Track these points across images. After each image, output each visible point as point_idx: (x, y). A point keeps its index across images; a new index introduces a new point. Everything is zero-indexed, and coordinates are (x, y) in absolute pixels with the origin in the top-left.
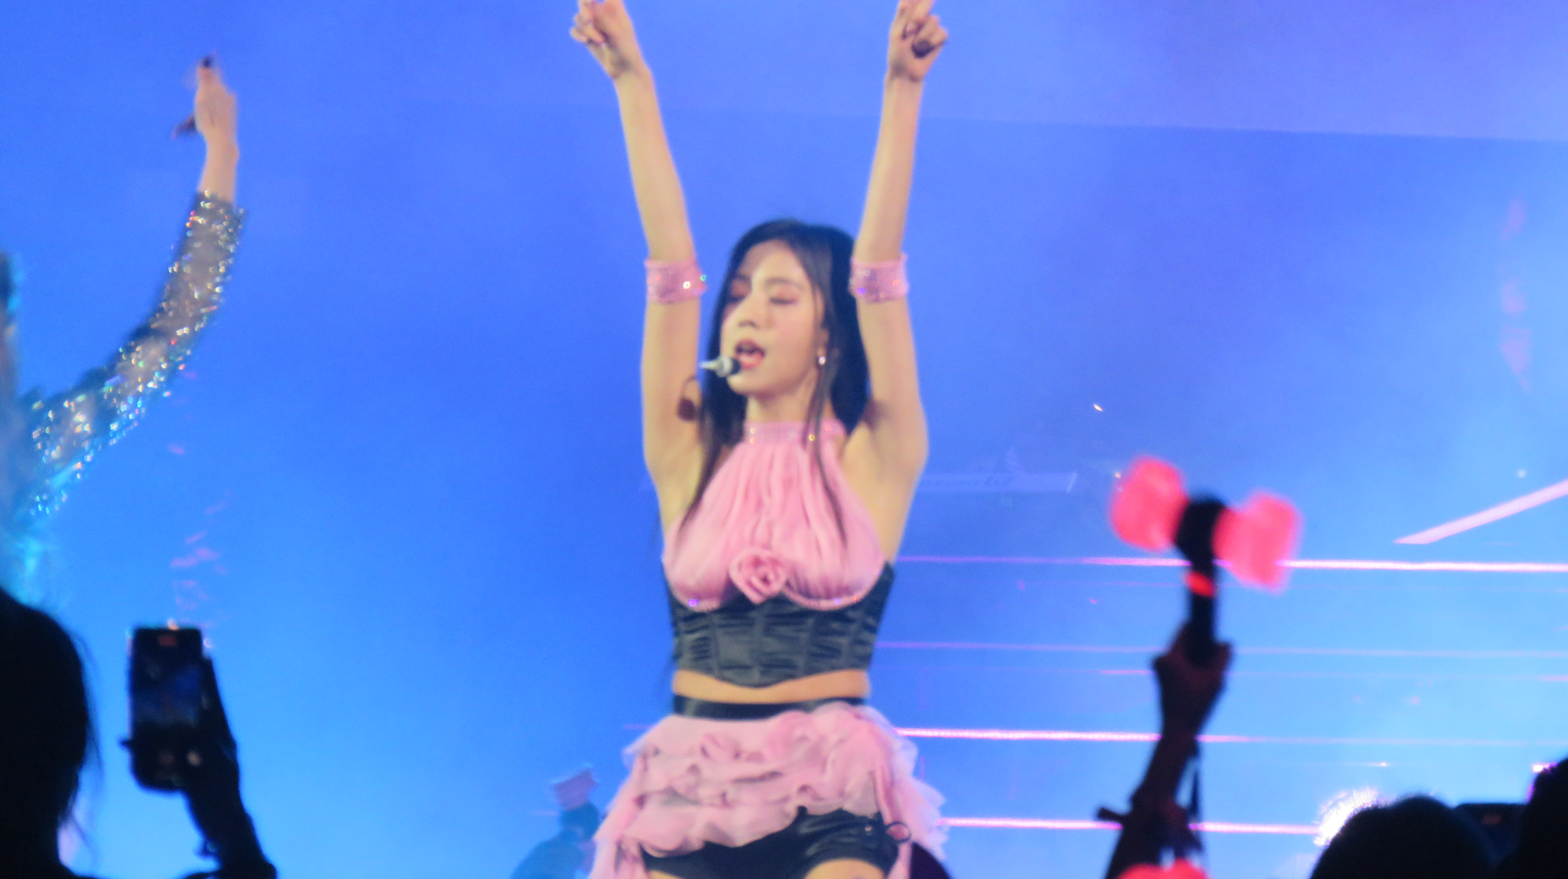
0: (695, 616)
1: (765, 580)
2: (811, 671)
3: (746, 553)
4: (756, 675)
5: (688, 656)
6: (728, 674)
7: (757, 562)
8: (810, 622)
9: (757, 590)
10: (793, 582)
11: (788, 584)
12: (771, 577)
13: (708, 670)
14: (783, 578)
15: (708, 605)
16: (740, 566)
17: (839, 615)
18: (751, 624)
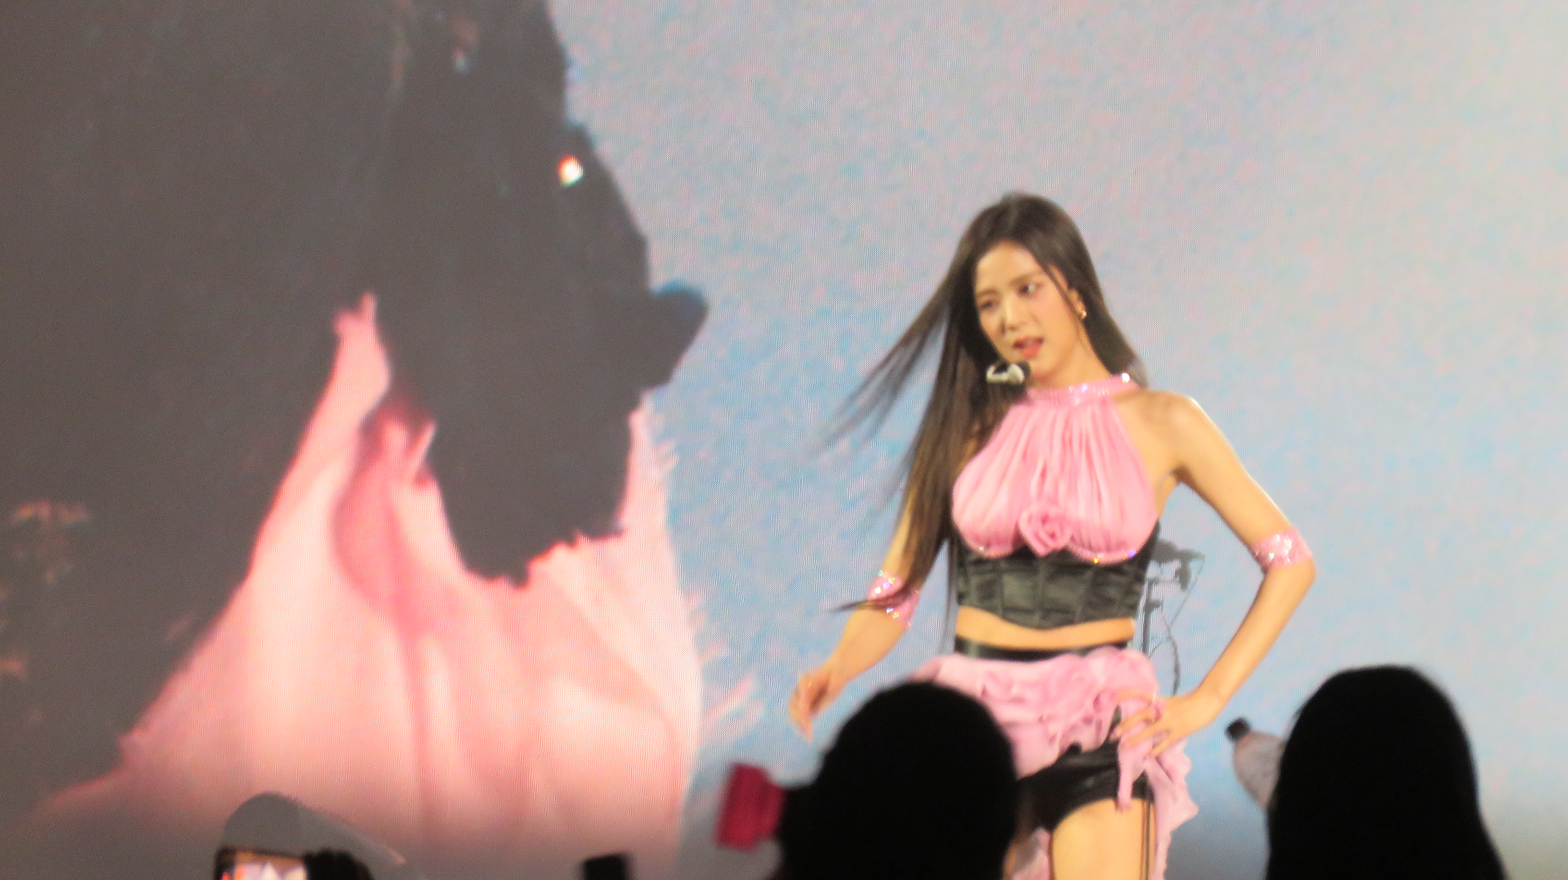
0: (981, 561)
1: (1053, 536)
2: (1088, 618)
3: (1035, 508)
4: (1036, 618)
5: (974, 596)
6: (1012, 616)
7: (1045, 520)
8: (1089, 574)
9: (1045, 544)
10: (1077, 538)
11: (1073, 539)
12: (1058, 534)
13: (991, 610)
14: (1068, 533)
15: (994, 552)
16: (1030, 519)
17: (1115, 569)
18: (1035, 571)
